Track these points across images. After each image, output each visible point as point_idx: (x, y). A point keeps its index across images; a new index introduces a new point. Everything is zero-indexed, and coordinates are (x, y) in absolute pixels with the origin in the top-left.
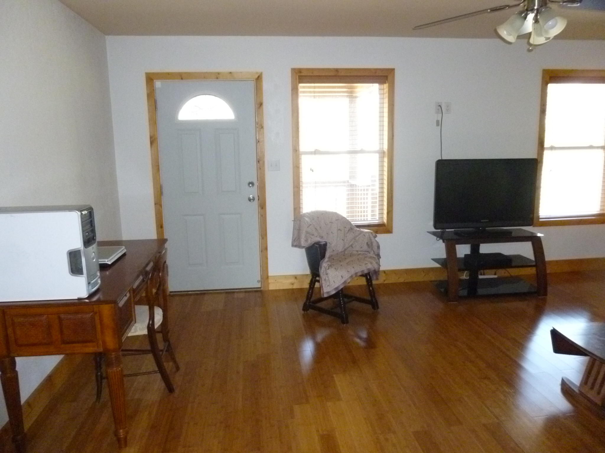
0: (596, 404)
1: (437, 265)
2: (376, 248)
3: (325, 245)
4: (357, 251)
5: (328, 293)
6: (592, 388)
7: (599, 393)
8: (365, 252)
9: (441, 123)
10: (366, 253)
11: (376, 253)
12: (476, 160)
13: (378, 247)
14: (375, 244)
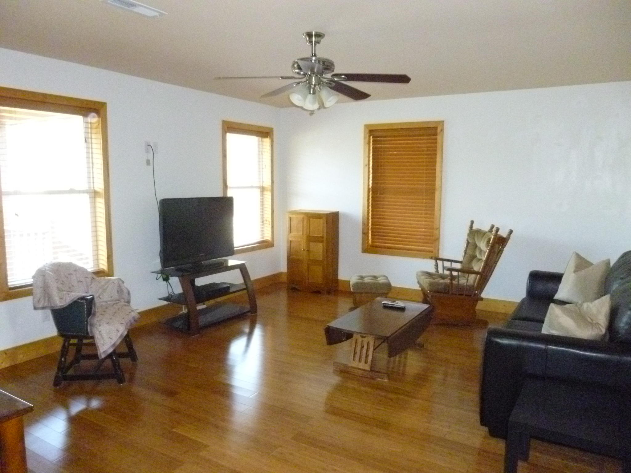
0: (367, 371)
1: (165, 303)
2: (127, 295)
3: (93, 299)
4: (106, 302)
5: (104, 352)
6: (360, 361)
7: (366, 362)
8: (115, 301)
9: (152, 162)
10: (117, 302)
11: (127, 300)
12: (192, 199)
13: (129, 294)
14: (125, 291)
